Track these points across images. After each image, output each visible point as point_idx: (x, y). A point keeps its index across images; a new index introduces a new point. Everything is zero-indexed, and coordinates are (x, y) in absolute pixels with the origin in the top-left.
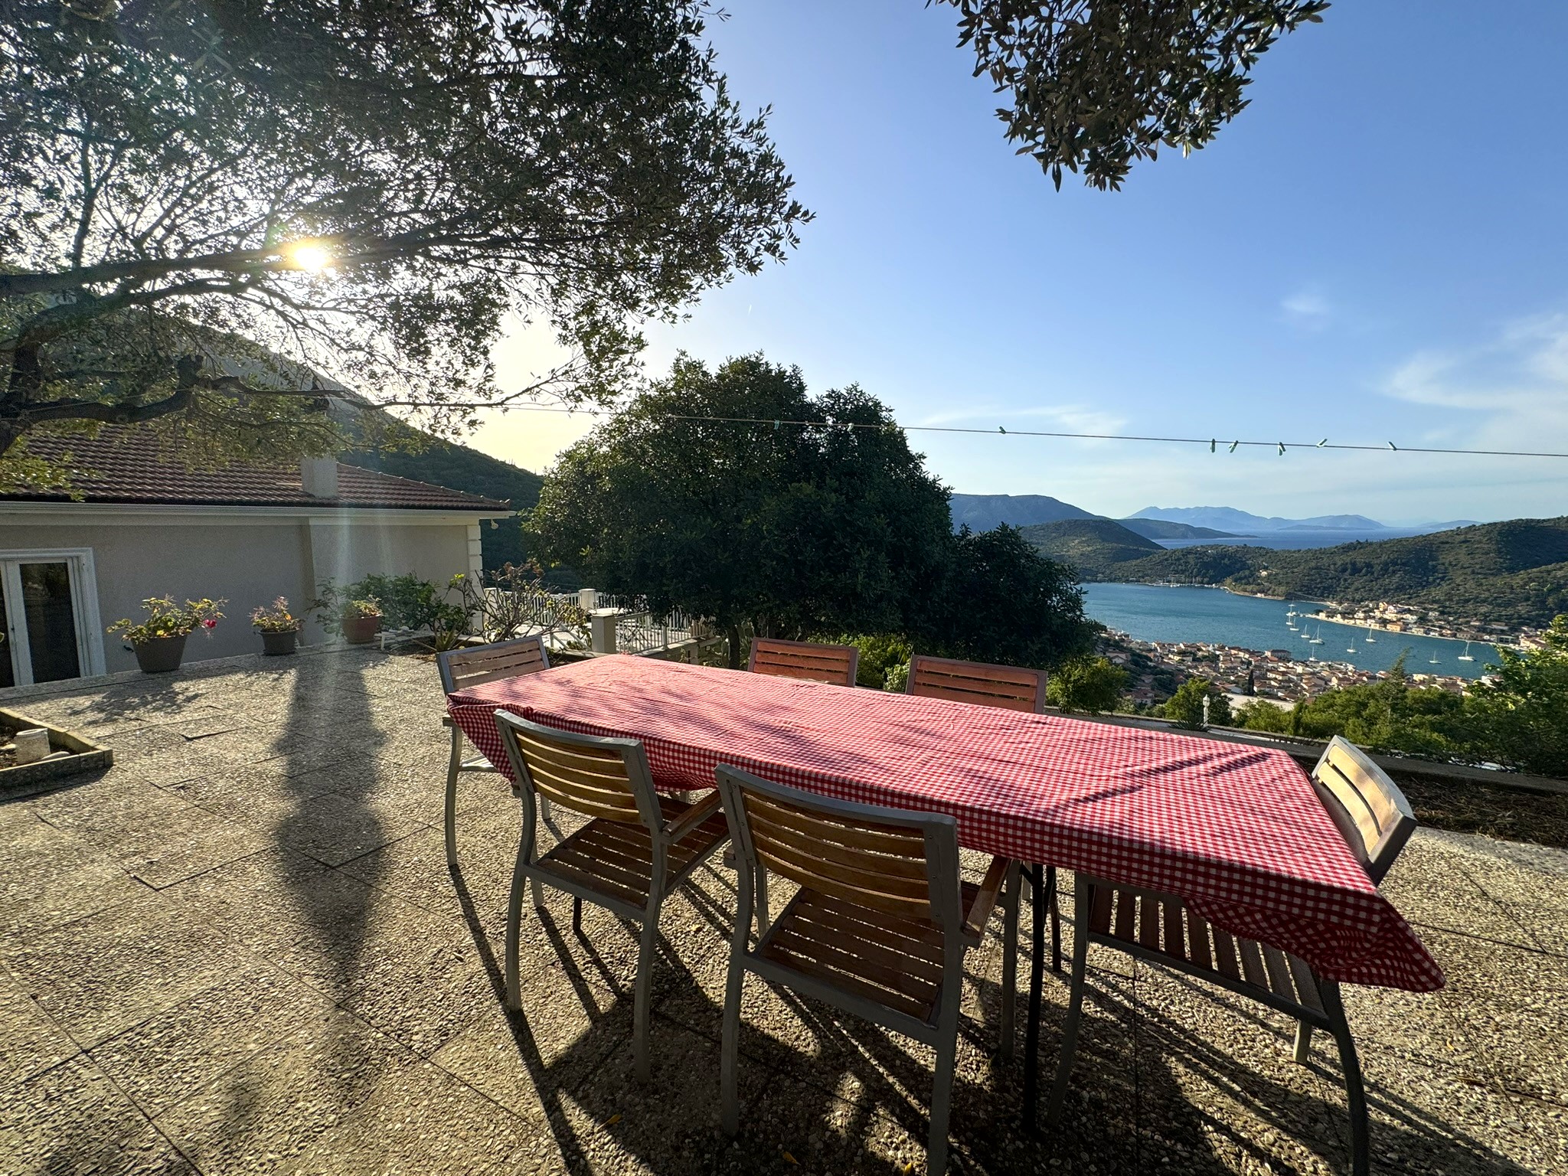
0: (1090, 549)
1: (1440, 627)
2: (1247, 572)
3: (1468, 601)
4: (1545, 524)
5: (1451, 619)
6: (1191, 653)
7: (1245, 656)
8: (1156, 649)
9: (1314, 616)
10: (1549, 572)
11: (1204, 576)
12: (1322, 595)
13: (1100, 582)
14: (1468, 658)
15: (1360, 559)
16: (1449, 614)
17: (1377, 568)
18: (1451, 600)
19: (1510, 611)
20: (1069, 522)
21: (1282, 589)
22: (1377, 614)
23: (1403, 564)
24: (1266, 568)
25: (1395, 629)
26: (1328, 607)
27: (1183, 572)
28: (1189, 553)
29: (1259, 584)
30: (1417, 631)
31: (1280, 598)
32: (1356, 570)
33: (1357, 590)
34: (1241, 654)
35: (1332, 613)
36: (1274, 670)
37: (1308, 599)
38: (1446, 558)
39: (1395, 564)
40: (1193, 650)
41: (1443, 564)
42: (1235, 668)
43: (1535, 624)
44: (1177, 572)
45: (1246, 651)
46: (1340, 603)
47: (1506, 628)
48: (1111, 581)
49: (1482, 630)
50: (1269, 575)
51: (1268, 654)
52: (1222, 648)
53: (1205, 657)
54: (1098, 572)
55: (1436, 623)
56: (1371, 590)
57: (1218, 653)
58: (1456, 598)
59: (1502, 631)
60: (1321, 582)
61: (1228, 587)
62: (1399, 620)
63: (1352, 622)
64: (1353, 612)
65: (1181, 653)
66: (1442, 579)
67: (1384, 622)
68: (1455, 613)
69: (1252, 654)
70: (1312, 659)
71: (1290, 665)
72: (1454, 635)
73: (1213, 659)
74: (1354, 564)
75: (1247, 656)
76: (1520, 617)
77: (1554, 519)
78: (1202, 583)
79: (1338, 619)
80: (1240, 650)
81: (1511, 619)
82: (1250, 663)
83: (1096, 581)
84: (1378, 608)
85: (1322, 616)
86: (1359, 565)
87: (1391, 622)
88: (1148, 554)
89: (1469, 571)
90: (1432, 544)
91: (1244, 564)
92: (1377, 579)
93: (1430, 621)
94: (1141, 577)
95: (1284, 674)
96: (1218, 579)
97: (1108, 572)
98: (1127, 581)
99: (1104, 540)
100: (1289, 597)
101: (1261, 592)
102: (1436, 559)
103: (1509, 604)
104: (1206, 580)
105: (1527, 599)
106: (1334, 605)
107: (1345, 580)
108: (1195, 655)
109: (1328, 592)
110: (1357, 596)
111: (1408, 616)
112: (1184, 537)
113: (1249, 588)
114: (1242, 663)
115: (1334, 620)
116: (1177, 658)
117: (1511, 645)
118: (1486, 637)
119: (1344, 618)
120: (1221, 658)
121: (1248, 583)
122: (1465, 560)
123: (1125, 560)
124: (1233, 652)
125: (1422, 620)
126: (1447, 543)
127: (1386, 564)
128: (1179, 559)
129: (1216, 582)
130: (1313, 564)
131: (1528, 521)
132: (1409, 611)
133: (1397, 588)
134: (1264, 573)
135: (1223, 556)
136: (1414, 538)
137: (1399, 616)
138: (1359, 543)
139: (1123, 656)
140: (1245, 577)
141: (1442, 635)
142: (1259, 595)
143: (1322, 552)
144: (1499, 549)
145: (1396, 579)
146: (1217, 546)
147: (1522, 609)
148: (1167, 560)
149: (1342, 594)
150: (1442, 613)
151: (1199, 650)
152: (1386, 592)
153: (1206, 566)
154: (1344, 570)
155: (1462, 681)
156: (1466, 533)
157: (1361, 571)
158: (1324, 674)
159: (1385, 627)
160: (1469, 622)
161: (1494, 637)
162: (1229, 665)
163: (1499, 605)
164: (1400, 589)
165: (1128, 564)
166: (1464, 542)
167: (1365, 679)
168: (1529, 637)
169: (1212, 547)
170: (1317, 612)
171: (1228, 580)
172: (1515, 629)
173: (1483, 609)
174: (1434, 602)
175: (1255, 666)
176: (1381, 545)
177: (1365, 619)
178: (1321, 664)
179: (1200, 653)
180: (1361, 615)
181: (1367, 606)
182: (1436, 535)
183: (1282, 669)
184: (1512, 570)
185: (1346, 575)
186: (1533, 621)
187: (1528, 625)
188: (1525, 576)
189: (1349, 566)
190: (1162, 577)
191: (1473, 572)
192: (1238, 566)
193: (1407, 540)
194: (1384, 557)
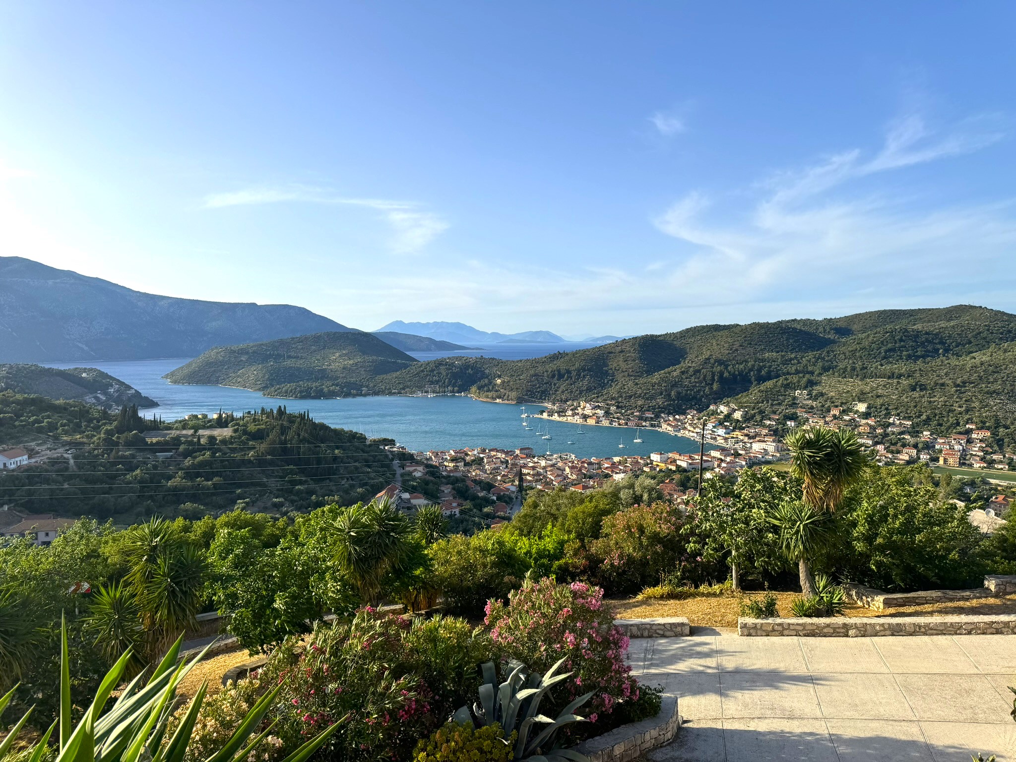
0: (351, 362)
1: (618, 418)
2: (486, 381)
3: (631, 397)
4: (659, 338)
5: (623, 411)
6: (461, 458)
7: (502, 456)
8: (431, 458)
9: (540, 416)
10: (669, 373)
11: (454, 386)
12: (541, 398)
13: (365, 395)
14: (639, 441)
15: (560, 364)
16: (621, 407)
17: (574, 374)
18: (621, 397)
19: (654, 403)
20: (328, 334)
21: (513, 394)
22: (580, 411)
23: (589, 370)
24: (499, 377)
25: (591, 422)
26: (546, 408)
27: (437, 382)
28: (440, 364)
29: (497, 391)
30: (605, 423)
31: (514, 403)
32: (561, 376)
33: (563, 392)
34: (499, 455)
35: (551, 414)
36: (525, 466)
37: (532, 402)
38: (613, 364)
39: (584, 370)
40: (462, 455)
41: (611, 369)
42: (498, 468)
43: (666, 412)
44: (432, 383)
45: (503, 451)
46: (554, 404)
47: (653, 416)
48: (376, 393)
49: (641, 418)
50: (503, 382)
51: (518, 452)
52: (483, 451)
53: (473, 461)
54: (362, 386)
55: (615, 416)
56: (571, 392)
57: (482, 456)
58: (624, 395)
59: (651, 418)
60: (539, 387)
61: (473, 394)
62: (593, 415)
63: (565, 418)
64: (564, 411)
65: (453, 460)
66: (612, 381)
67: (585, 417)
68: (625, 407)
69: (507, 453)
70: (548, 453)
71: (536, 460)
72: (626, 424)
73: (479, 462)
74: (559, 371)
75: (504, 456)
76: (659, 407)
77: (664, 335)
78: (453, 392)
79: (556, 417)
80: (498, 451)
81: (654, 409)
82: (507, 461)
83: (361, 395)
84: (580, 406)
85: (545, 415)
86: (563, 371)
87: (589, 417)
88: (406, 366)
89: (626, 374)
90: (603, 354)
91: (483, 373)
92: (574, 382)
93: (612, 414)
94: (402, 389)
95: (533, 468)
96: (464, 388)
97: (371, 385)
98: (390, 394)
99: (364, 353)
100: (520, 401)
101: (499, 397)
102: (607, 366)
103: (652, 398)
104: (456, 389)
105: (661, 394)
106: (549, 405)
107: (555, 385)
108: (464, 460)
109: (544, 395)
110: (563, 397)
111: (598, 411)
112: (428, 349)
113: (490, 394)
114: (502, 462)
115: (553, 418)
116: (452, 465)
117: (657, 428)
118: (644, 424)
119: (559, 416)
120: (485, 460)
121: (488, 391)
122: (623, 366)
123: (386, 372)
124: (493, 453)
125: (607, 413)
126: (611, 353)
127: (578, 370)
128: (432, 371)
129: (464, 391)
130: (532, 372)
131: (652, 336)
132: (599, 407)
133: (587, 389)
134: (499, 381)
135: (466, 366)
136: (594, 349)
137: (594, 411)
138: (560, 353)
139: (421, 468)
140: (486, 385)
141: (619, 424)
142: (498, 401)
143: (537, 361)
144: (640, 356)
145: (586, 382)
146: (459, 358)
147: (660, 401)
148: (423, 371)
149: (554, 396)
150: (618, 407)
151: (467, 455)
152: (581, 393)
153: (455, 376)
154: (553, 376)
155: (641, 458)
156: (622, 345)
157: (563, 377)
158: (560, 464)
159: (586, 421)
160: (633, 413)
161: (647, 424)
162: (493, 466)
163: (647, 399)
164: (589, 390)
165: (389, 376)
166: (622, 352)
167: (586, 465)
168: (665, 421)
169: (457, 358)
170: (542, 412)
171: (474, 389)
172: (657, 416)
173: (640, 403)
174: (613, 399)
175: (512, 465)
176: (574, 354)
177: (573, 415)
178: (555, 456)
179: (468, 458)
180: (570, 413)
181: (573, 405)
182: (604, 347)
183: (531, 465)
184: (649, 372)
185: (555, 380)
186: (665, 409)
187: (663, 412)
188: (658, 376)
189: (556, 372)
190: (420, 388)
191: (628, 375)
192: (479, 375)
193: (588, 350)
194: (577, 365)
